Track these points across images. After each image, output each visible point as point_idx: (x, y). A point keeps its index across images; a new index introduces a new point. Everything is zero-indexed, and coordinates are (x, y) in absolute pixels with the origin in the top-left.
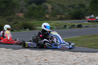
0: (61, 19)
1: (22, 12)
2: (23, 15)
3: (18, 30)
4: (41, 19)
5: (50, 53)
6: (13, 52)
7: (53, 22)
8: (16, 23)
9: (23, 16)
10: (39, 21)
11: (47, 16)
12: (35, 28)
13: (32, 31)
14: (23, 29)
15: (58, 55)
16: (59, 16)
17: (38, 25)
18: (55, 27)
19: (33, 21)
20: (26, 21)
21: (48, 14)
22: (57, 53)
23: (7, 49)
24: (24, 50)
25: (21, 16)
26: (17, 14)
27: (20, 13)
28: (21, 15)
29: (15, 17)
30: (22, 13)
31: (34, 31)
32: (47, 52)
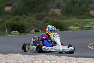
1: (58, 7)
4: (82, 16)
10: (79, 19)
11: (92, 12)
12: (68, 28)
13: (62, 32)
19: (72, 19)
20: (62, 19)
25: (57, 13)
28: (58, 11)
31: (65, 32)
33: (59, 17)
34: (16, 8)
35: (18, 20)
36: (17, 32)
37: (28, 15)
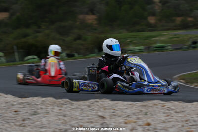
0: (185, 26)
1: (92, 11)
2: (95, 19)
3: (84, 55)
5: (157, 108)
6: (73, 107)
7: (165, 33)
8: (79, 38)
9: (95, 22)
10: (132, 32)
11: (152, 20)
14: (96, 51)
15: (176, 112)
16: (179, 20)
17: (130, 41)
18: (169, 45)
19: (120, 33)
21: (154, 14)
22: (175, 106)
23: (57, 99)
24: (97, 102)
25: (90, 22)
26: (81, 17)
27: (87, 14)
28: (90, 19)
29: (78, 23)
30: (93, 14)
32: (151, 105)
33: (95, 29)
34: (18, 14)
35: (25, 35)
36: (35, 57)
37: (39, 27)
